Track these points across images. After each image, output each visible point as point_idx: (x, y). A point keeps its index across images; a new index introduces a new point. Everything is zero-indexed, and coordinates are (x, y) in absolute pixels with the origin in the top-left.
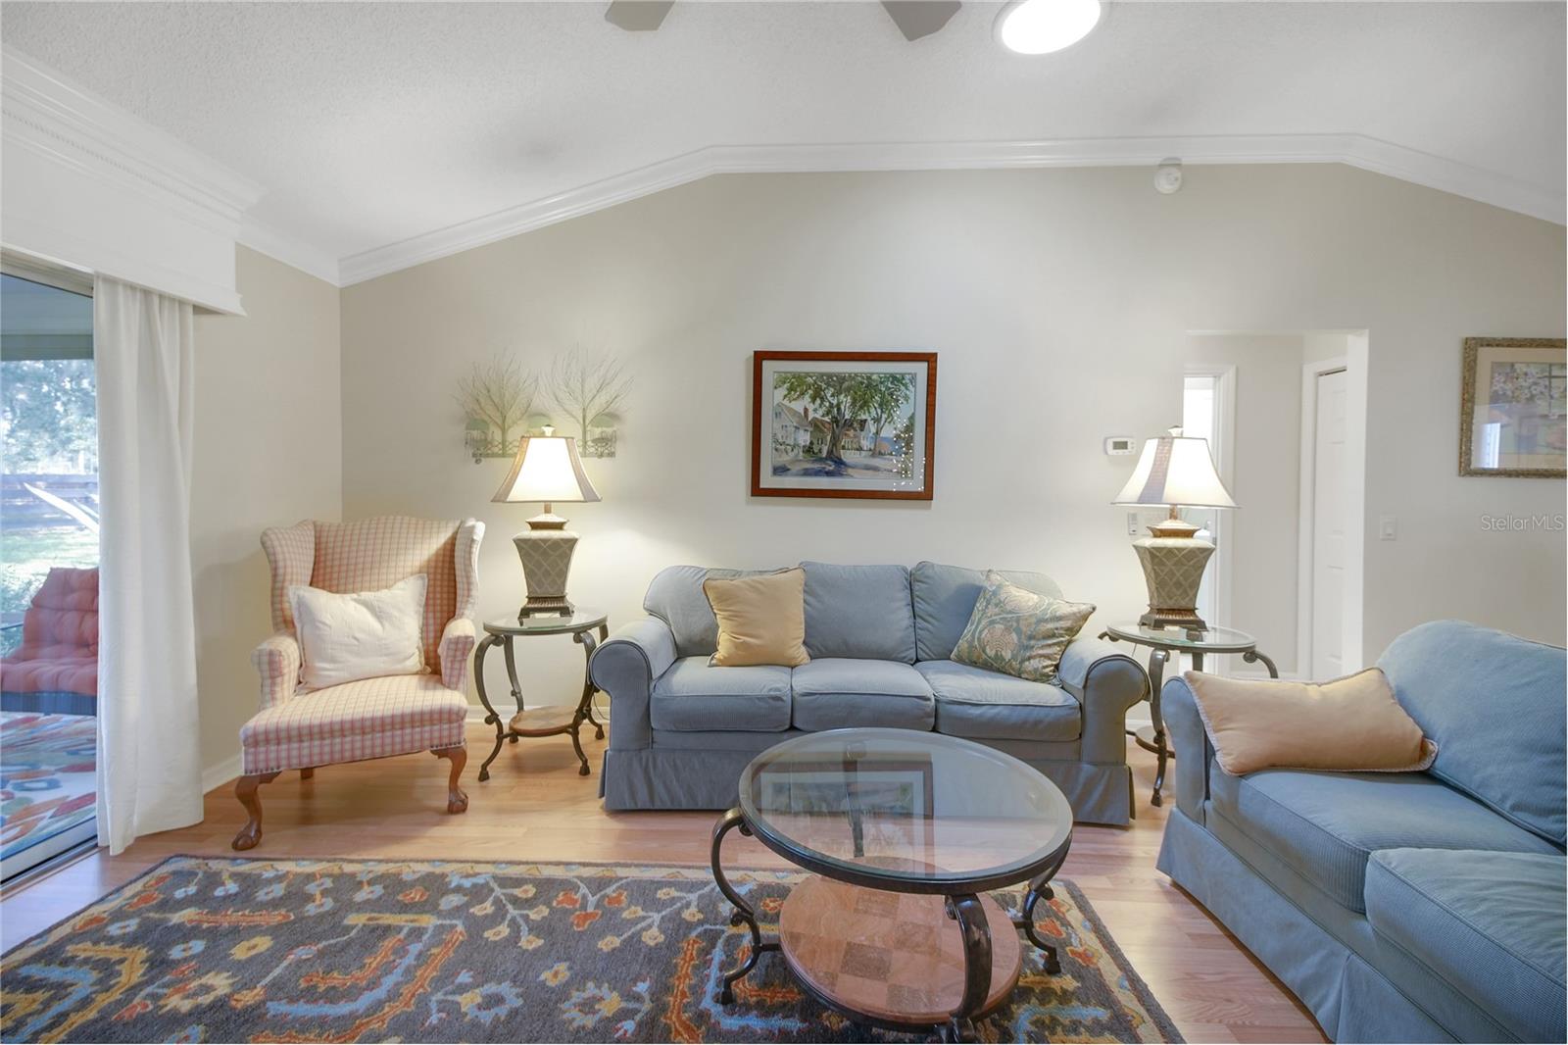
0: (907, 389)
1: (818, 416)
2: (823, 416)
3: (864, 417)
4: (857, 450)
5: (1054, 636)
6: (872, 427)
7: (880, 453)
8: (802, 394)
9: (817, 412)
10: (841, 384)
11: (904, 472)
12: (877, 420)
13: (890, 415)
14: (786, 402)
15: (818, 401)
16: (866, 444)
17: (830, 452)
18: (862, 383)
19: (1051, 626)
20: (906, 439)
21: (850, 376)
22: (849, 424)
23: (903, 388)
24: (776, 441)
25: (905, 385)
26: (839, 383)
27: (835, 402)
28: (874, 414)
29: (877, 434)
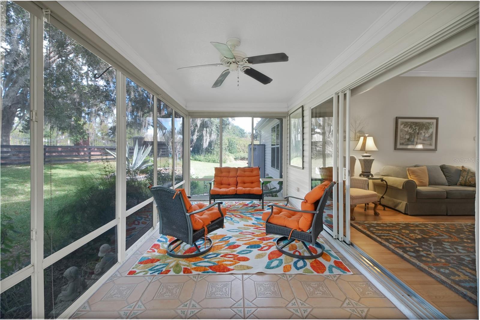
2: (412, 132)
3: (421, 132)
4: (420, 139)
6: (423, 134)
7: (425, 140)
8: (407, 126)
9: (410, 131)
11: (431, 145)
12: (424, 133)
13: (427, 132)
14: (403, 128)
15: (411, 128)
16: (422, 138)
18: (421, 124)
20: (431, 137)
21: (418, 123)
22: (418, 134)
24: (401, 137)
25: (431, 125)
26: (416, 124)
27: (415, 128)
28: (424, 131)
29: (424, 136)
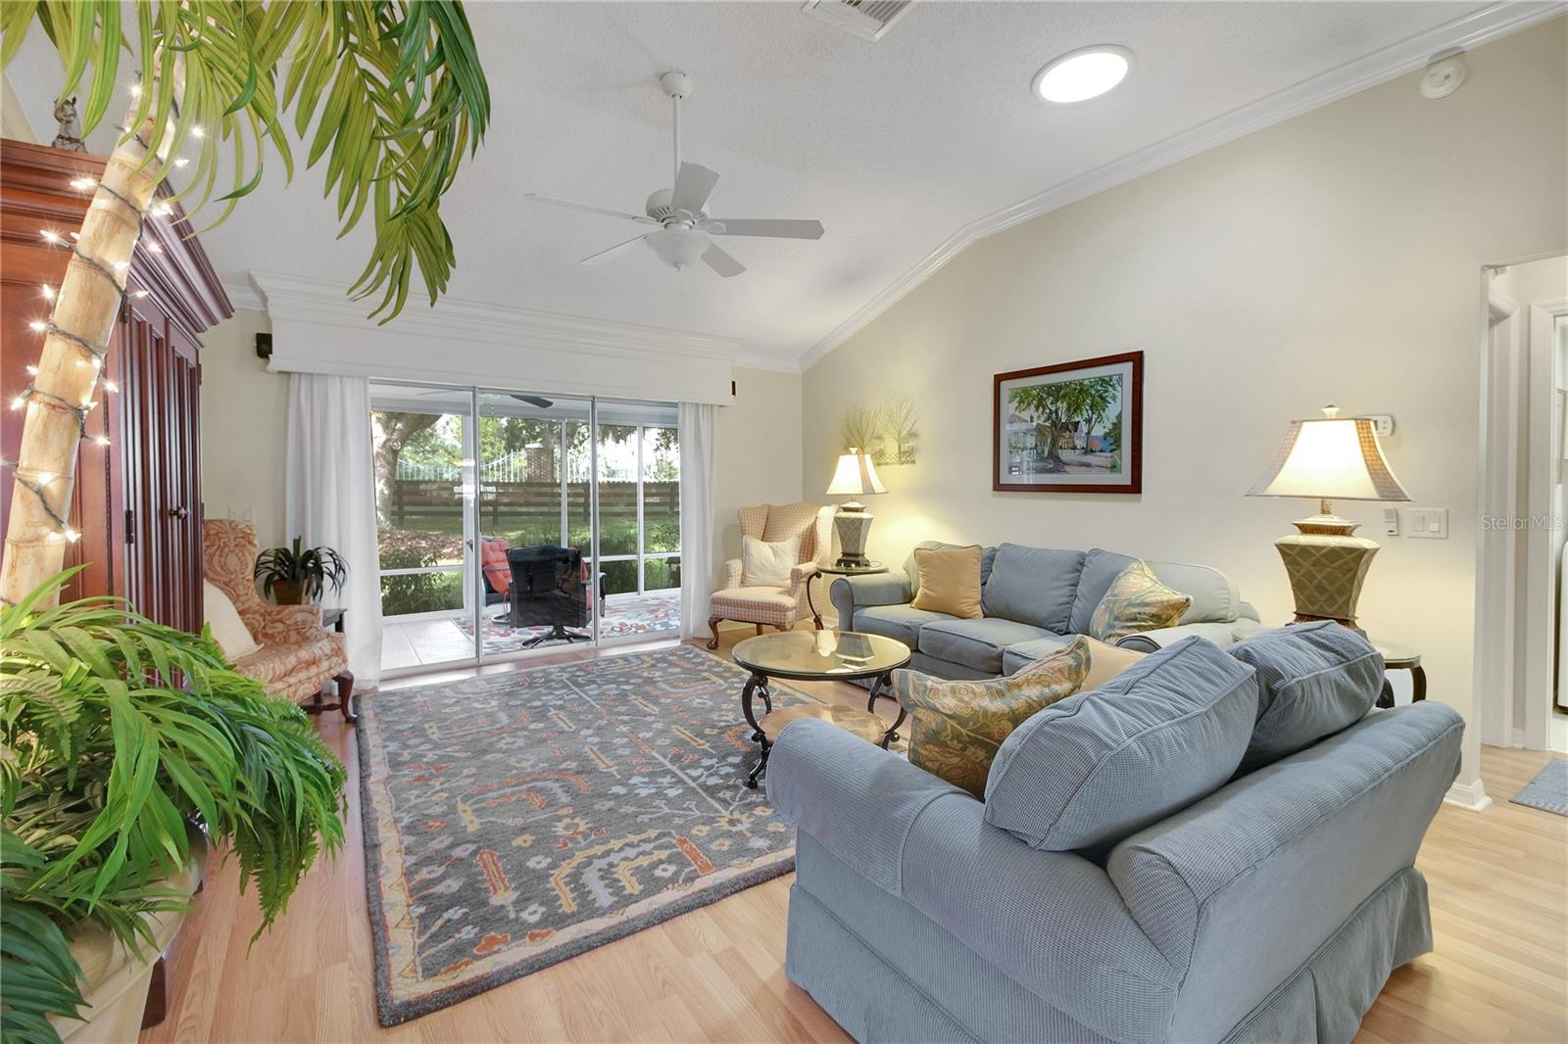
0: (1114, 389)
1: (1041, 422)
2: (1045, 421)
3: (1077, 420)
4: (1072, 449)
5: (1135, 619)
6: (1084, 428)
7: (1092, 451)
8: (1029, 404)
9: (1040, 419)
10: (1059, 392)
11: (1114, 468)
12: (1089, 421)
13: (1100, 415)
14: (1017, 412)
15: (1041, 409)
16: (1080, 443)
17: (1050, 452)
18: (1075, 389)
19: (1136, 610)
20: (1114, 437)
21: (1066, 385)
22: (1065, 427)
23: (1110, 389)
24: (1010, 446)
25: (1113, 386)
26: (1056, 391)
27: (1053, 409)
28: (1085, 416)
29: (1088, 433)
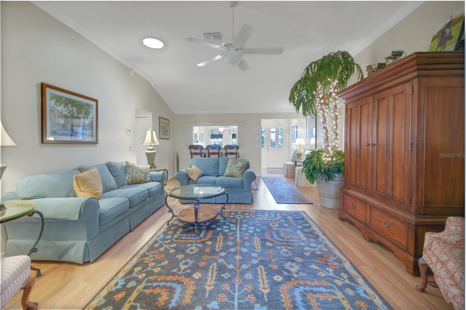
0: (91, 109)
2: (68, 114)
3: (80, 116)
4: (79, 127)
7: (85, 129)
8: (61, 104)
9: (66, 112)
10: (73, 103)
11: (91, 135)
12: (84, 118)
13: (87, 117)
14: (55, 106)
15: (66, 108)
16: (81, 125)
17: (70, 127)
18: (79, 104)
21: (76, 101)
22: (76, 118)
24: (52, 121)
27: (72, 109)
28: (83, 115)
29: (84, 122)
